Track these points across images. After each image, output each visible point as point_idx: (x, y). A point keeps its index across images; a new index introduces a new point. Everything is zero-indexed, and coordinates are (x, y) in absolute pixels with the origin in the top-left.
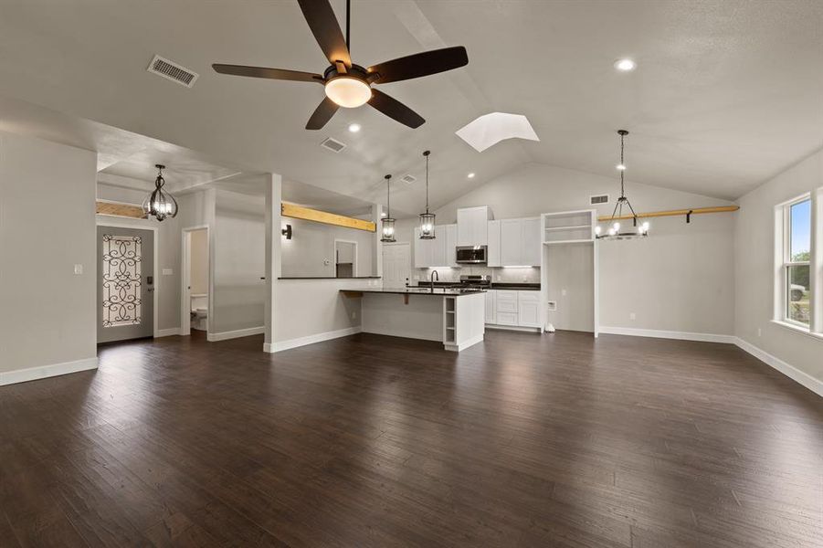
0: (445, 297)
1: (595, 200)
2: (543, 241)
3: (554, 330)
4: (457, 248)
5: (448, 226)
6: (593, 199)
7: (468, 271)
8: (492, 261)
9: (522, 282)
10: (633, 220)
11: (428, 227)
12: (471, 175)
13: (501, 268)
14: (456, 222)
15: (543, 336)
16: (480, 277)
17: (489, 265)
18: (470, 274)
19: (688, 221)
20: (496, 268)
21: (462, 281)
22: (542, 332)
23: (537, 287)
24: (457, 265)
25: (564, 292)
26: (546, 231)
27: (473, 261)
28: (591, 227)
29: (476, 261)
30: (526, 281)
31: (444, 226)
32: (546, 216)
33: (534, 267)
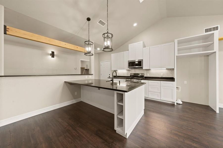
0: (116, 92)
1: (207, 31)
2: (176, 54)
3: (181, 103)
4: (128, 61)
5: (125, 52)
7: (134, 71)
8: (145, 66)
9: (160, 76)
11: (108, 43)
12: (135, 25)
13: (149, 70)
14: (128, 50)
15: (175, 107)
16: (139, 74)
17: (143, 69)
18: (134, 73)
20: (146, 70)
21: (131, 76)
22: (176, 104)
23: (172, 79)
24: (128, 69)
25: (185, 82)
26: (178, 48)
27: (136, 67)
28: (214, 43)
29: (137, 67)
30: (162, 76)
31: (123, 52)
32: (178, 40)
33: (167, 69)
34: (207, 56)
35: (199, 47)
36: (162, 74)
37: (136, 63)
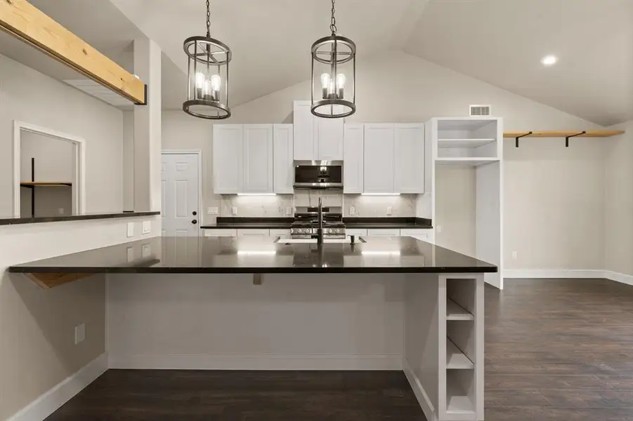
0: (443, 278)
1: (475, 111)
2: (435, 157)
4: (295, 162)
5: (276, 125)
6: (473, 109)
8: (350, 183)
9: (386, 216)
10: (515, 139)
13: (357, 195)
17: (344, 191)
19: (567, 145)
21: (297, 216)
24: (293, 191)
26: (439, 141)
27: (322, 184)
28: (496, 140)
29: (325, 184)
30: (390, 215)
31: (269, 125)
32: (439, 121)
33: (402, 195)
34: (474, 167)
35: (461, 146)
36: (390, 208)
37: (322, 169)
